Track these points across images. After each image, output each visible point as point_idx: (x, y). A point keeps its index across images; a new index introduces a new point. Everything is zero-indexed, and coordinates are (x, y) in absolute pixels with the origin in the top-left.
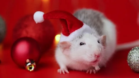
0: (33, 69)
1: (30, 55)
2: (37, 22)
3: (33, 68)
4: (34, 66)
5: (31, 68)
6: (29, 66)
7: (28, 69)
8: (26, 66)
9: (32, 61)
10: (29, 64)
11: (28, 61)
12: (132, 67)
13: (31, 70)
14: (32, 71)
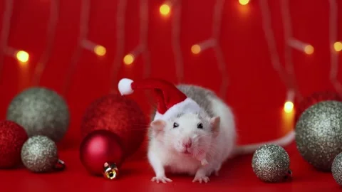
0: (114, 176)
1: (109, 156)
2: (122, 94)
3: (115, 174)
4: (116, 171)
5: (112, 175)
6: (109, 172)
7: (108, 177)
8: (104, 172)
9: (111, 165)
10: (109, 169)
11: (106, 164)
12: (258, 174)
13: (112, 178)
14: (114, 179)
